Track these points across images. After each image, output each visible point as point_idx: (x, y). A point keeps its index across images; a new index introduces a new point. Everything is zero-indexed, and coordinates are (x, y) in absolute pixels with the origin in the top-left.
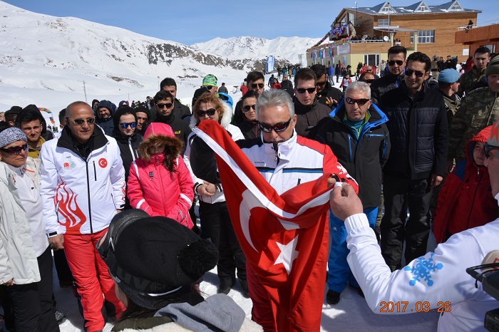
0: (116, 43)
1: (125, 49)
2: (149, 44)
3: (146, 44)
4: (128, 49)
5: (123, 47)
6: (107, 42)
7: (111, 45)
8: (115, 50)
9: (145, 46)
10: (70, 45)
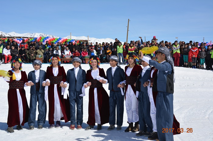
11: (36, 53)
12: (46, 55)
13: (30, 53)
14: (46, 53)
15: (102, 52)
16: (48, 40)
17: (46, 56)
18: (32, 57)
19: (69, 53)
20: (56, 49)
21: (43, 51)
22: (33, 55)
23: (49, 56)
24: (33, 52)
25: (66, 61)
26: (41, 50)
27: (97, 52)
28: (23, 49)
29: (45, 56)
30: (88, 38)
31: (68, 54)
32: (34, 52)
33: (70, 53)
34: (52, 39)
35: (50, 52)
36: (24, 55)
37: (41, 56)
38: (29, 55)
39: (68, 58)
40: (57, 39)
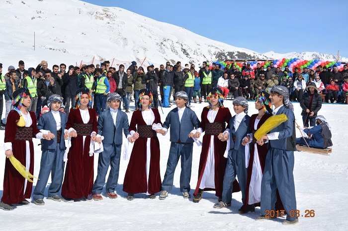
0: (175, 45)
1: (187, 54)
2: (217, 51)
3: (213, 50)
4: (191, 54)
5: (184, 51)
6: (164, 43)
7: (169, 47)
8: (174, 54)
9: (213, 53)
10: (122, 42)
13: (256, 85)
16: (295, 63)
18: (258, 91)
22: (260, 88)
24: (261, 83)
28: (246, 79)
32: (264, 83)
35: (288, 84)
36: (247, 87)
38: (255, 87)
40: (311, 62)
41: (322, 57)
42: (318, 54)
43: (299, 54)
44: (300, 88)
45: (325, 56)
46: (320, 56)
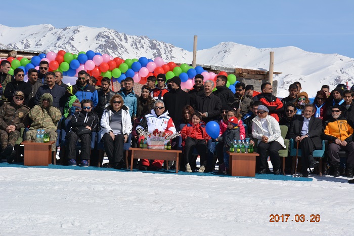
11: (28, 122)
12: (67, 130)
14: (70, 124)
15: (311, 127)
16: (91, 65)
17: (68, 137)
19: (165, 126)
20: (111, 108)
21: (57, 112)
22: (12, 128)
23: (80, 136)
24: (14, 115)
25: (151, 161)
26: (48, 109)
27: (286, 128)
29: (64, 134)
30: (271, 64)
31: (162, 129)
32: (21, 115)
33: (169, 125)
34: (109, 63)
35: (86, 119)
37: (47, 135)
39: (159, 145)
40: (131, 63)
41: (123, 43)
42: (112, 35)
43: (60, 31)
44: (117, 132)
45: (130, 40)
46: (117, 41)
